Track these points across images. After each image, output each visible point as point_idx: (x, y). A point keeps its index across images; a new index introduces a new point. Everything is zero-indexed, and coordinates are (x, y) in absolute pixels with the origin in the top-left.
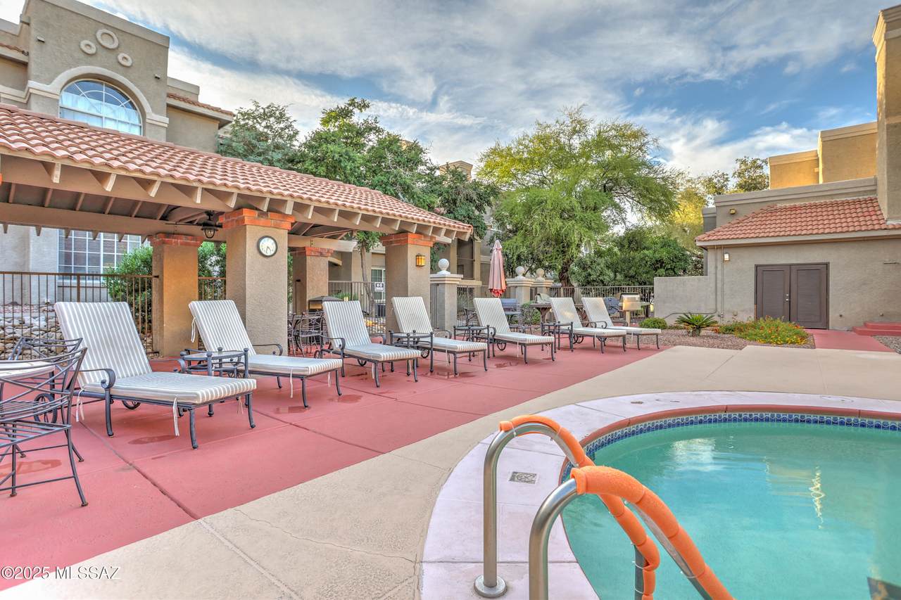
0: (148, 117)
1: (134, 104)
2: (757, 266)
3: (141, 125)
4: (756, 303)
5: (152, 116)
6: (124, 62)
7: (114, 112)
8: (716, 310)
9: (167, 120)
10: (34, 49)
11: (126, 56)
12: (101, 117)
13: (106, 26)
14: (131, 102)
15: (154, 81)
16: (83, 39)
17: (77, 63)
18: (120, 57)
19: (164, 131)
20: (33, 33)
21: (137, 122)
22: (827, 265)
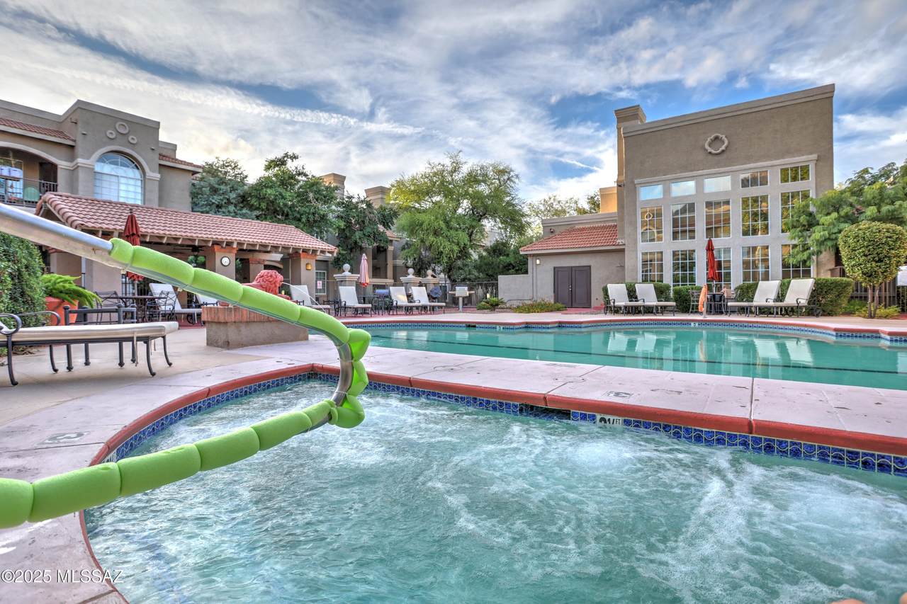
0: (147, 174)
1: (138, 166)
2: (555, 268)
3: (142, 179)
4: (554, 292)
5: (149, 174)
6: (132, 141)
7: (125, 172)
8: (533, 298)
9: (159, 176)
10: (79, 139)
11: (134, 137)
12: (118, 176)
13: (122, 120)
14: (136, 165)
15: (151, 152)
16: (109, 129)
17: (105, 145)
18: (130, 139)
19: (157, 183)
20: (80, 129)
21: (139, 177)
22: (590, 267)
